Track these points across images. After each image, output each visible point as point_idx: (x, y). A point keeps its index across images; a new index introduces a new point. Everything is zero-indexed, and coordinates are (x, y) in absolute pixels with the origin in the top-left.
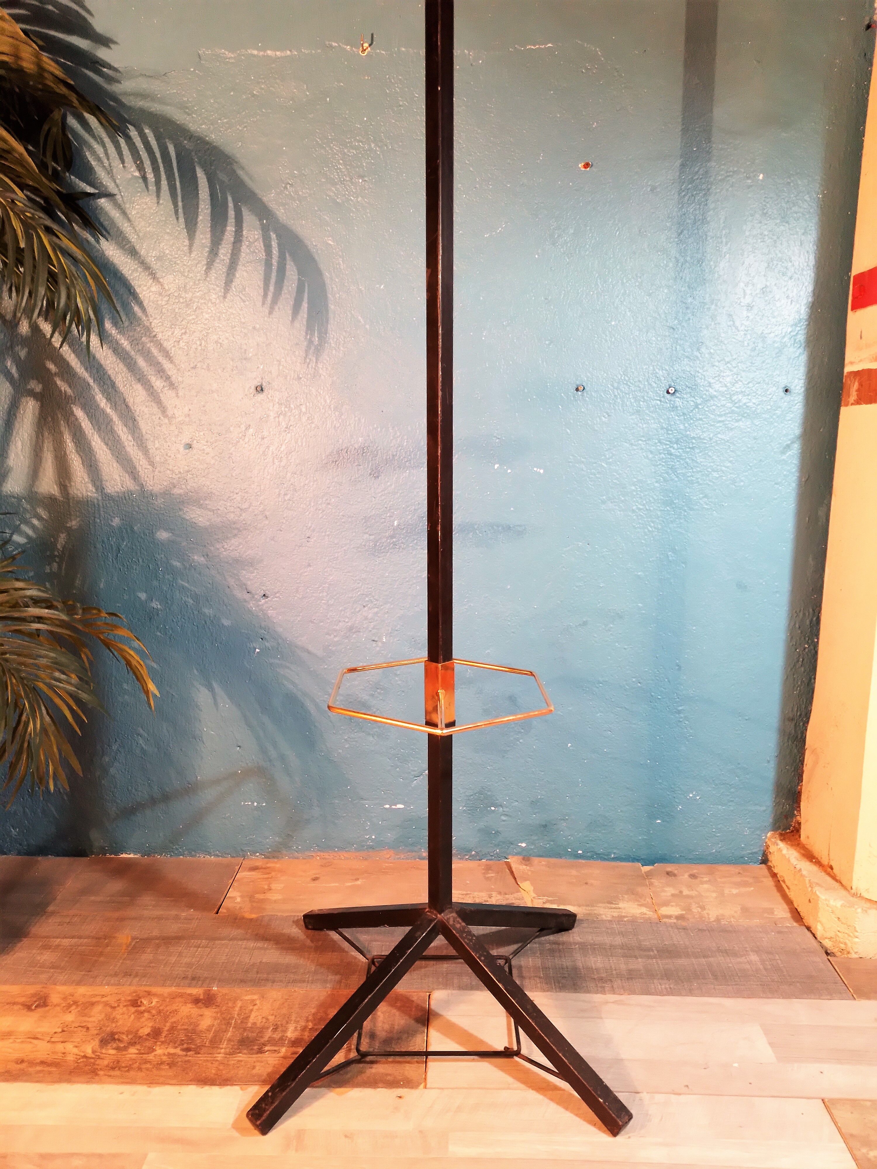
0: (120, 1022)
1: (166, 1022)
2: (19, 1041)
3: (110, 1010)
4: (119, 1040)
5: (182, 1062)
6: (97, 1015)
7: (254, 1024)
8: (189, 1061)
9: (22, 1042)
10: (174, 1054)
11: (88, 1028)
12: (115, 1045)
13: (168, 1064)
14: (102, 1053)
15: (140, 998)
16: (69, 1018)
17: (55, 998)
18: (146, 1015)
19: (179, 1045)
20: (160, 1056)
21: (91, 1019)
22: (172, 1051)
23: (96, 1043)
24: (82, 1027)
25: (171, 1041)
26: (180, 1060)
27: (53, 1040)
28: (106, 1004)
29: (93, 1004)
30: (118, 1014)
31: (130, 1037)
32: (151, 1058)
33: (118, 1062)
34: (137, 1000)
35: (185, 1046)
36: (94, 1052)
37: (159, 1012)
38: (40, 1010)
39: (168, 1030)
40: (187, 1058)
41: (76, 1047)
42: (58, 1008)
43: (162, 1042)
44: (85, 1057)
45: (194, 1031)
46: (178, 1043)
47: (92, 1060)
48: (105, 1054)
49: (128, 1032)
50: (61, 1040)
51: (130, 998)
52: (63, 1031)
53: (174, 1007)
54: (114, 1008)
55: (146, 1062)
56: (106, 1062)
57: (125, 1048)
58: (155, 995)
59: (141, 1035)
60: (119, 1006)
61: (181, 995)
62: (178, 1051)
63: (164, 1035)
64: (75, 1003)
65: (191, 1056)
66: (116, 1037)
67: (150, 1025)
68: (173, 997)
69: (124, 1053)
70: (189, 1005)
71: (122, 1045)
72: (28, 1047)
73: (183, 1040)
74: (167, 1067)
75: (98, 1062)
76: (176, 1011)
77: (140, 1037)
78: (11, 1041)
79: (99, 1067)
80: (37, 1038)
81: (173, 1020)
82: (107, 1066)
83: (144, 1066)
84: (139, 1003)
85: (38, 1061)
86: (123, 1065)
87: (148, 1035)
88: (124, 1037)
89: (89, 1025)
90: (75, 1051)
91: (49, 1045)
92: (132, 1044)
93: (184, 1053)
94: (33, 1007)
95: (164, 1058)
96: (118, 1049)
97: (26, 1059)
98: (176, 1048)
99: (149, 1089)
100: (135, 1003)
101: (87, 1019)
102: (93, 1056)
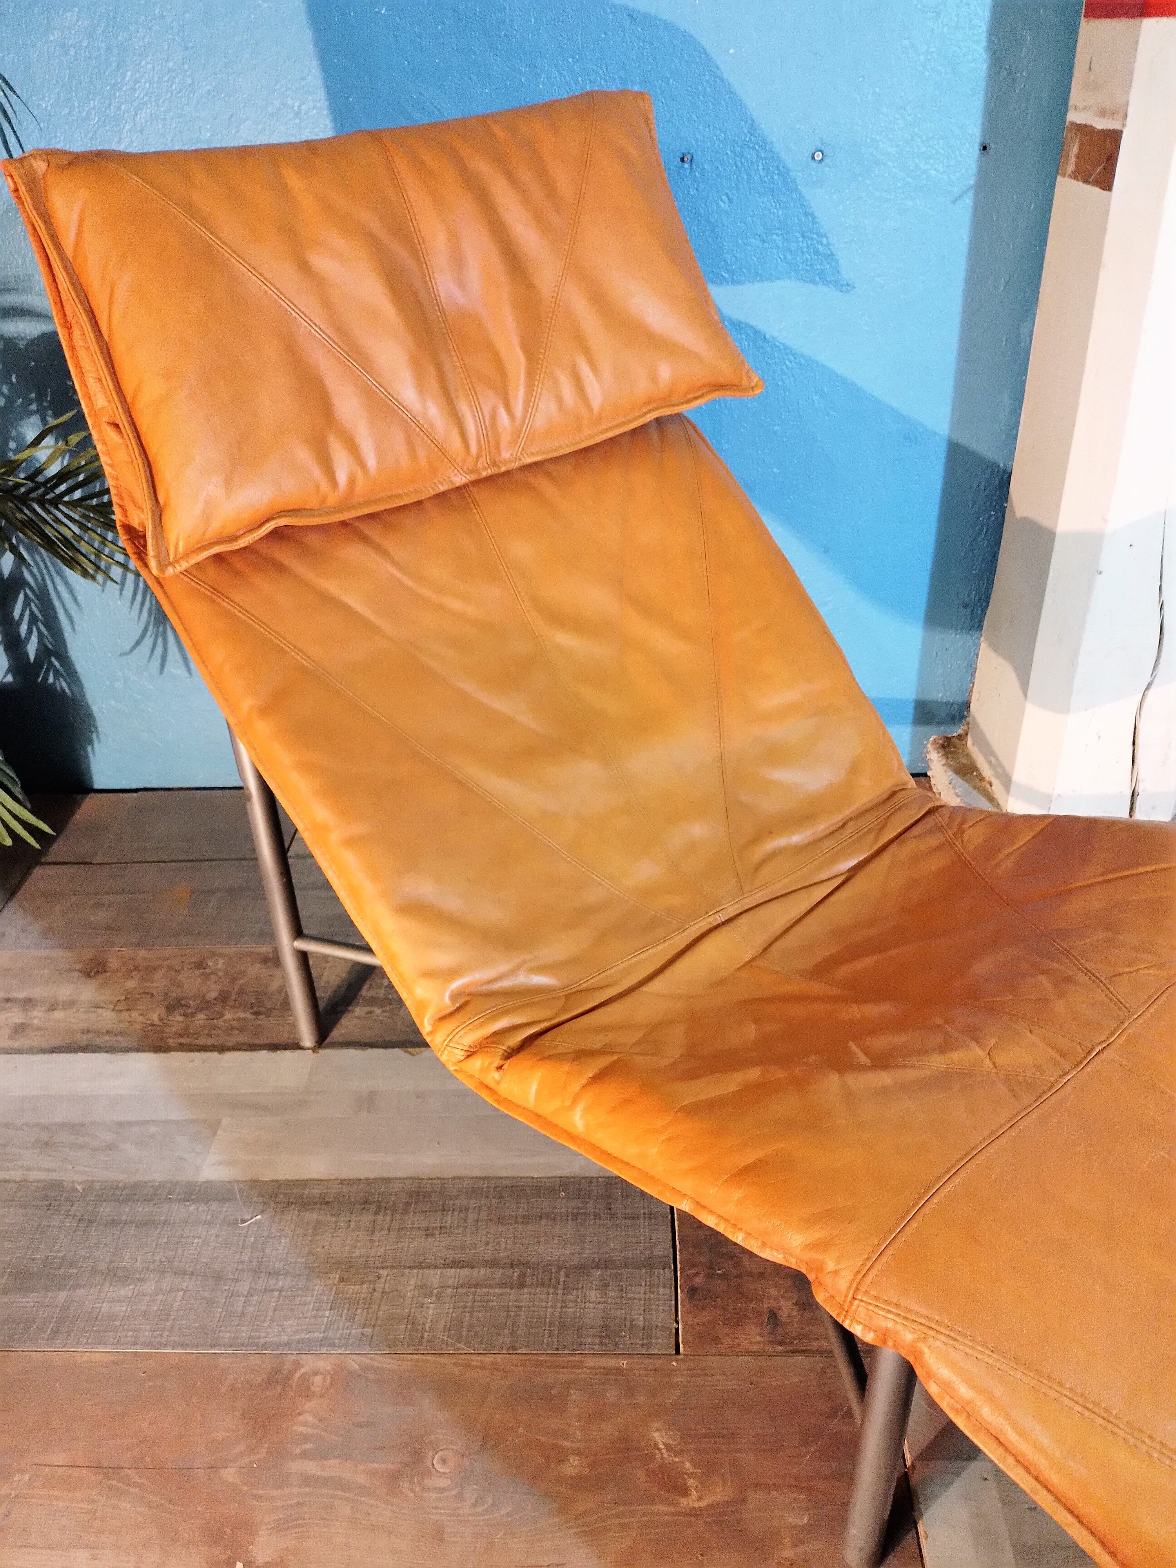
0: (186, 987)
1: (234, 984)
2: (82, 1010)
3: (174, 974)
4: (186, 1006)
6: (160, 980)
7: (328, 982)
8: (260, 1025)
9: (85, 1012)
11: (152, 995)
12: (182, 1011)
13: (239, 1029)
14: (169, 1020)
15: (205, 959)
16: (132, 984)
17: (114, 963)
18: (212, 977)
19: (249, 1009)
20: (229, 1021)
21: (155, 985)
23: (162, 1011)
24: (147, 993)
27: (117, 1008)
28: (169, 968)
29: (155, 968)
30: (184, 977)
31: (197, 1002)
32: (220, 1023)
33: (187, 1029)
34: (201, 962)
35: (255, 1009)
36: (160, 1019)
37: (227, 973)
38: (99, 976)
41: (142, 1015)
42: (119, 975)
43: (232, 1007)
44: (151, 1025)
45: (264, 993)
47: (160, 1028)
48: (173, 1021)
49: (195, 998)
50: (125, 1007)
51: (193, 960)
52: (126, 998)
53: (242, 968)
54: (178, 971)
55: (215, 1027)
56: (174, 1029)
57: (193, 1014)
58: (221, 955)
59: (208, 999)
60: (182, 969)
61: (249, 955)
62: (248, 1015)
63: (233, 998)
64: (137, 968)
65: (262, 1021)
66: (183, 1002)
67: (218, 988)
68: (241, 957)
69: (192, 1019)
70: (258, 966)
71: (189, 1011)
72: (93, 1017)
73: (252, 1004)
74: (237, 1032)
75: (167, 1029)
76: (243, 973)
77: (208, 1002)
78: (75, 1010)
79: (167, 1035)
80: (100, 1007)
81: (241, 982)
82: (175, 1034)
83: (214, 1032)
84: (205, 966)
85: (104, 1031)
86: (192, 1031)
87: (216, 999)
88: (191, 1002)
89: (154, 992)
90: (141, 1019)
91: (114, 1015)
92: (200, 1009)
94: (93, 974)
96: (184, 1015)
97: (91, 1029)
98: (245, 1012)
99: (221, 1056)
100: (200, 965)
101: (151, 985)
102: (161, 1024)
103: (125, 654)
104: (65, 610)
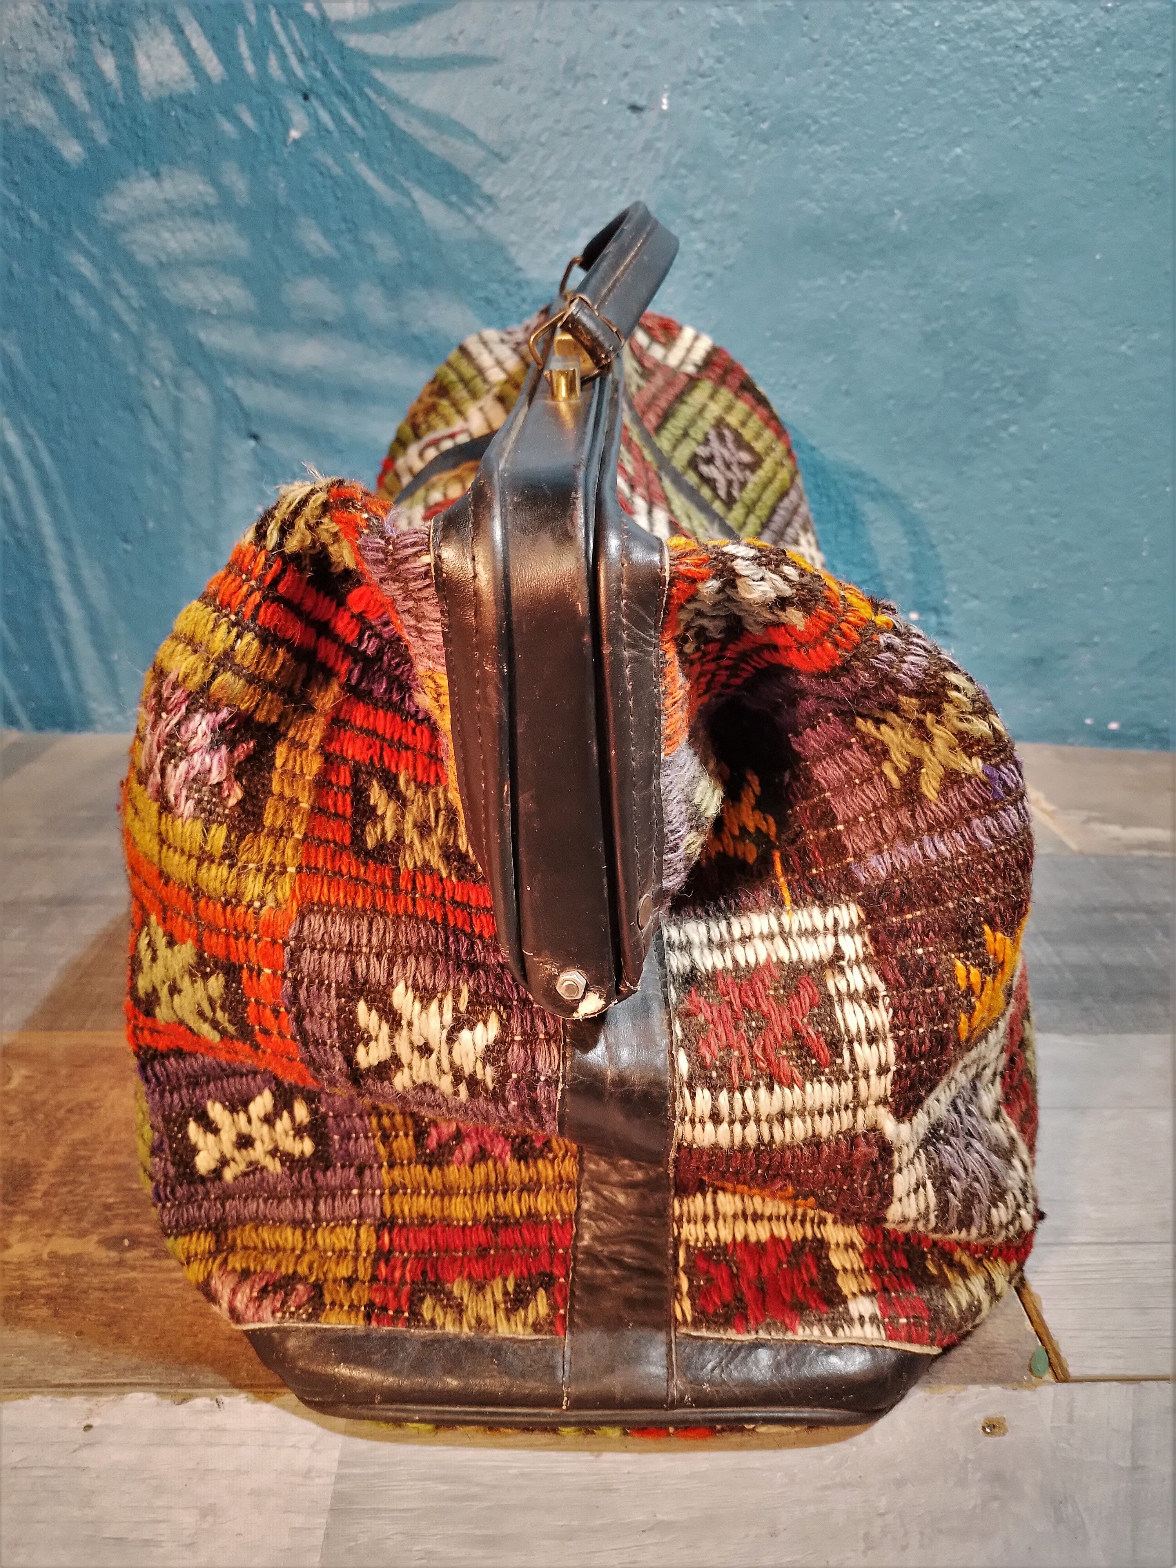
5: (103, 1289)
10: (76, 1260)
22: (67, 1246)
25: (66, 1211)
26: (95, 1281)
39: (57, 1172)
40: (124, 1275)
46: (92, 1216)
93: (114, 1254)
95: (37, 1275)
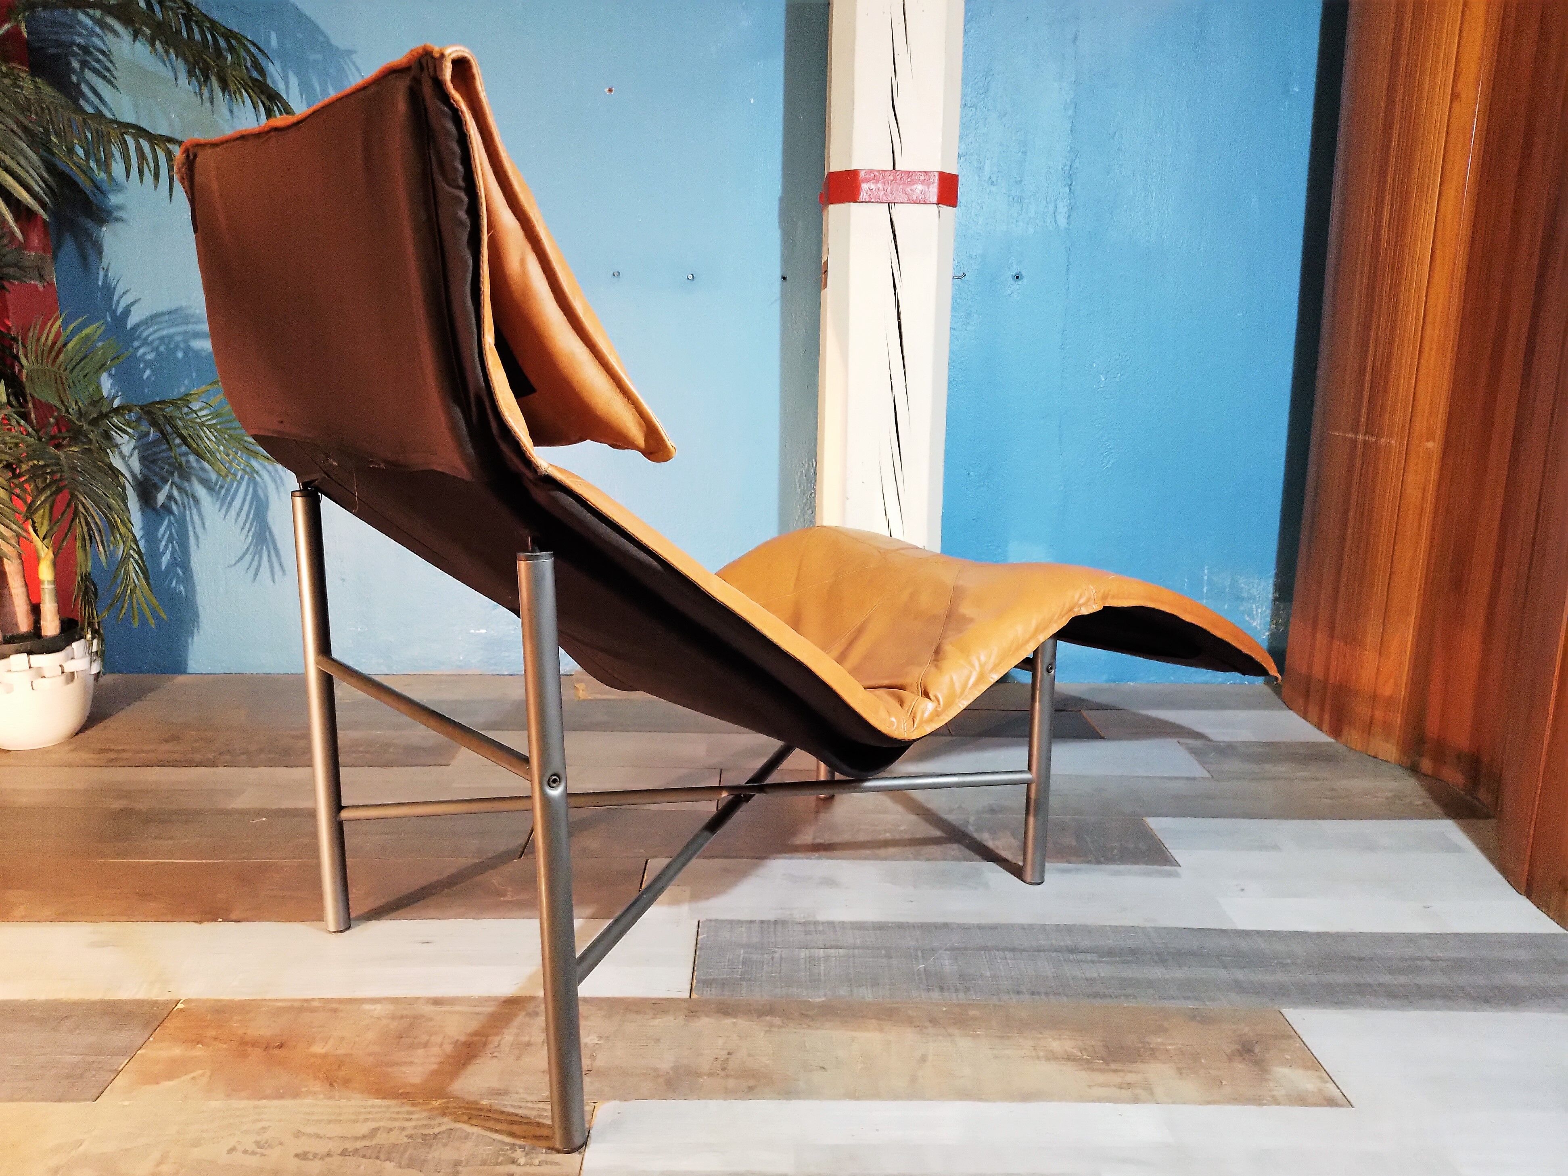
2: (159, 753)
8: (284, 759)
43: (266, 753)
59: (250, 751)
63: (267, 750)
67: (258, 747)
69: (237, 757)
87: (255, 751)
103: (230, 566)
104: (195, 532)
